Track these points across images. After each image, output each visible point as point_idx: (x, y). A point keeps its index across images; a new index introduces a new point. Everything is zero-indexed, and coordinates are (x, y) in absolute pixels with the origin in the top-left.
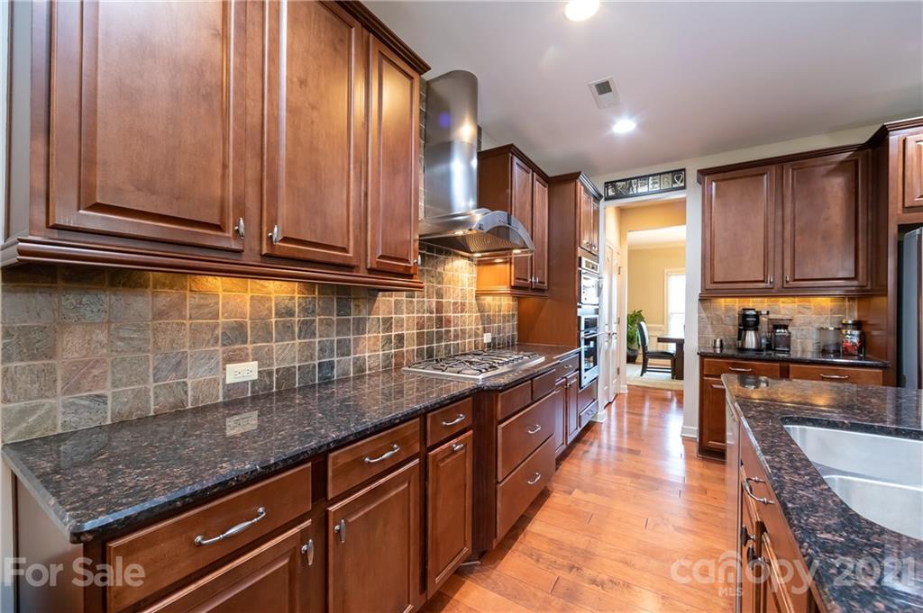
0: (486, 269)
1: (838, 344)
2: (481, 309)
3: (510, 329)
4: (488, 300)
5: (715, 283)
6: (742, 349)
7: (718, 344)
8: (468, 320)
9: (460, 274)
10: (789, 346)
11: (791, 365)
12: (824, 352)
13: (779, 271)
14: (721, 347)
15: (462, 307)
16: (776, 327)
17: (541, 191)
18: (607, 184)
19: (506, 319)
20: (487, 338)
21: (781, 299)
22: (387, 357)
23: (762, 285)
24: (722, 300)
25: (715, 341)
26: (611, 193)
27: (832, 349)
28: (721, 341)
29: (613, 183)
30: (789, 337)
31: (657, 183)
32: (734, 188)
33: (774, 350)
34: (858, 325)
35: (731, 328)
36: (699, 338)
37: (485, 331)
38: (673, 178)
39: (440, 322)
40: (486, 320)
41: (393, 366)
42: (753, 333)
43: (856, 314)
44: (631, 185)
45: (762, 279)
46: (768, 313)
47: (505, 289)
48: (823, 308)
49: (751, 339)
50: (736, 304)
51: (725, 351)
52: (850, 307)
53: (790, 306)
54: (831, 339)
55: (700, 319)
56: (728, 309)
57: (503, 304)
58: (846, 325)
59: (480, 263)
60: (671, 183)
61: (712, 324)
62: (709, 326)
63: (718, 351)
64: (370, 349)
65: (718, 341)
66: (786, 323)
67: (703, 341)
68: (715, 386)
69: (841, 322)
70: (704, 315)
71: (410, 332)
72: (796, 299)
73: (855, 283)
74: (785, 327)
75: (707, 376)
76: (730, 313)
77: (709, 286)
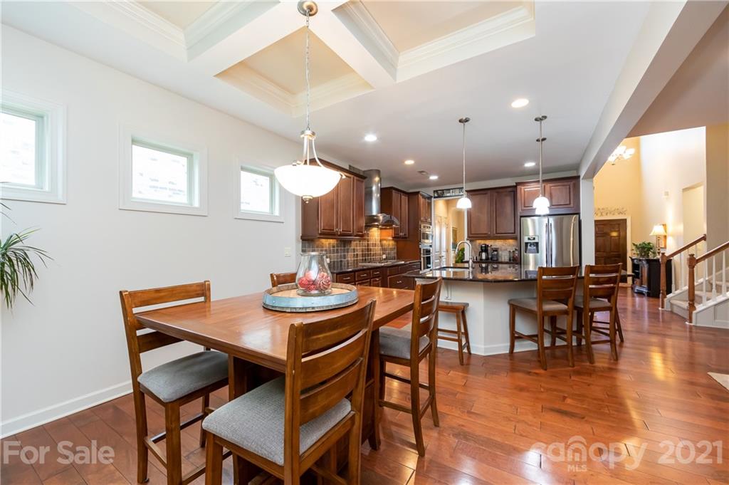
0: (383, 231)
2: (382, 245)
3: (393, 253)
4: (384, 242)
5: (472, 234)
6: (481, 259)
8: (377, 249)
9: (375, 233)
10: (498, 257)
12: (510, 259)
13: (492, 230)
15: (375, 245)
16: (494, 251)
17: (405, 199)
18: (434, 191)
19: (391, 249)
20: (384, 257)
21: (496, 241)
22: (354, 260)
23: (488, 235)
24: (475, 241)
25: (474, 257)
26: (436, 195)
28: (476, 256)
29: (437, 191)
30: (499, 254)
31: (453, 192)
32: (478, 198)
35: (478, 251)
37: (383, 254)
38: (459, 191)
39: (368, 250)
40: (384, 250)
41: (356, 262)
42: (485, 253)
44: (444, 193)
45: (486, 233)
46: (492, 246)
47: (390, 238)
49: (484, 255)
51: (478, 260)
57: (390, 243)
59: (381, 229)
60: (458, 193)
62: (473, 251)
64: (350, 257)
66: (497, 249)
71: (360, 253)
73: (514, 235)
76: (477, 246)
77: (470, 235)
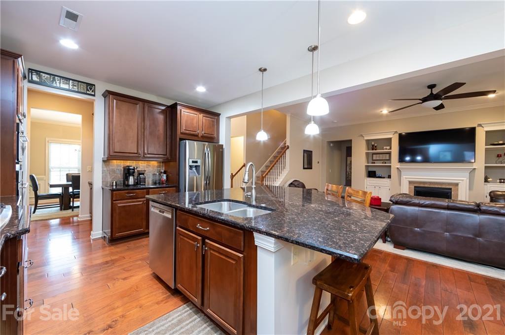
1: (160, 180)
5: (115, 152)
7: (114, 184)
10: (145, 182)
11: (150, 190)
12: (155, 183)
13: (142, 149)
14: (116, 185)
16: (140, 174)
18: (31, 71)
21: (141, 162)
23: (136, 155)
24: (115, 161)
25: (113, 183)
26: (35, 78)
27: (157, 182)
28: (116, 182)
29: (38, 73)
30: (145, 178)
31: (75, 86)
32: (125, 106)
33: (140, 184)
34: (165, 172)
35: (119, 175)
36: (103, 182)
38: (87, 87)
42: (132, 177)
43: (164, 168)
44: (54, 79)
45: (136, 152)
46: (137, 168)
48: (154, 166)
49: (131, 181)
50: (122, 163)
51: (117, 187)
52: (162, 165)
53: (143, 164)
54: (157, 178)
55: (103, 171)
56: (118, 166)
58: (161, 172)
60: (85, 90)
61: (110, 173)
62: (108, 175)
63: (114, 187)
65: (114, 182)
66: (142, 172)
67: (104, 183)
68: (119, 205)
69: (160, 171)
70: (105, 169)
72: (146, 162)
73: (166, 157)
74: (143, 174)
75: (115, 201)
76: (119, 168)
77: (112, 154)
